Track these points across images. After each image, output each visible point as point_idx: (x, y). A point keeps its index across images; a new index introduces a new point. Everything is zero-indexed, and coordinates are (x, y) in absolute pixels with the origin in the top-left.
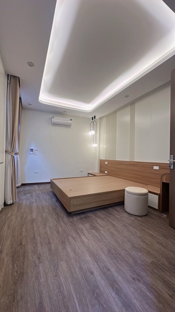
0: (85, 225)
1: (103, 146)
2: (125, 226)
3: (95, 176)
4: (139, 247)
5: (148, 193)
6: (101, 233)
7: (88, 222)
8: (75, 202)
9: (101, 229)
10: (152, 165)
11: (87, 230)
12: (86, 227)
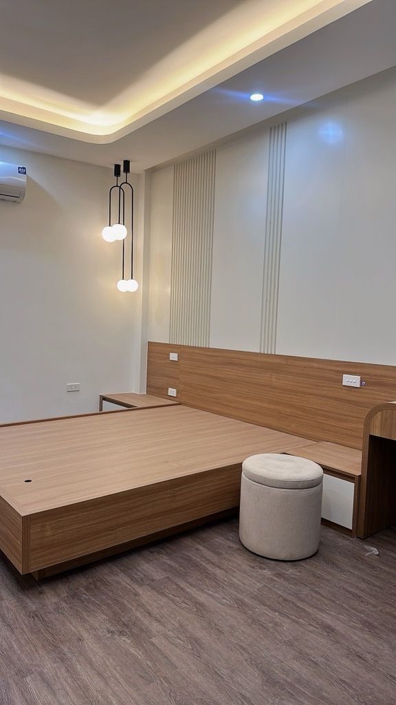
0: (91, 620)
1: (162, 289)
2: (241, 605)
3: (130, 407)
4: (289, 680)
5: (322, 477)
6: (153, 644)
7: (104, 607)
8: (49, 533)
9: (155, 627)
10: (338, 372)
11: (98, 639)
12: (95, 629)
